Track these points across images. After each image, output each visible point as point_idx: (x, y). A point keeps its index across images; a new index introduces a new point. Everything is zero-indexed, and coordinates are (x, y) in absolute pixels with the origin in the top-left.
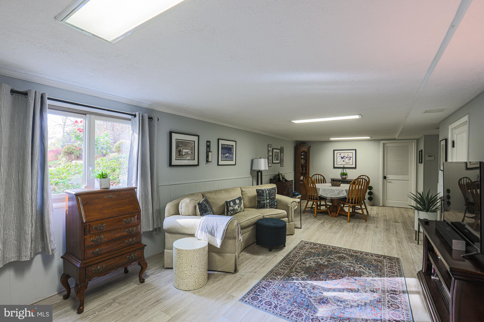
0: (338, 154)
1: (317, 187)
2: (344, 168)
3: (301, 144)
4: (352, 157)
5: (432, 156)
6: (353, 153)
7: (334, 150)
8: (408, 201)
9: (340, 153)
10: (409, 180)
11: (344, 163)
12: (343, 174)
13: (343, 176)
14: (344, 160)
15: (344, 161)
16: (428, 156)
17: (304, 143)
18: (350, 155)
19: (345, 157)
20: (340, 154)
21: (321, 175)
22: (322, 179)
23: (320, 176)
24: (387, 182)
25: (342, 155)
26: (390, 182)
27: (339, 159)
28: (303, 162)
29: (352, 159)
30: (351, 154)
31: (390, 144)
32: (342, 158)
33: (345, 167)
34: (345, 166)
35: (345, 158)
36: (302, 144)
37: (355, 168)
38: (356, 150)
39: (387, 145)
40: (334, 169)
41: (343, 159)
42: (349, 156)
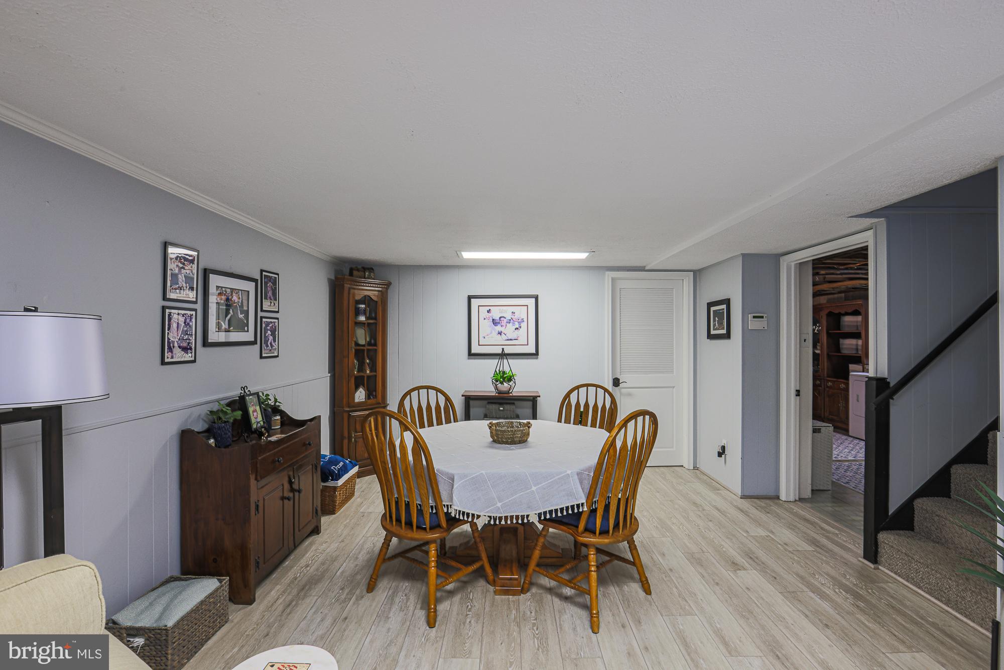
0: (484, 310)
1: (436, 466)
2: (503, 355)
3: (355, 273)
4: (525, 320)
5: (762, 317)
6: (527, 306)
7: (470, 298)
8: (672, 447)
9: (488, 308)
10: (674, 387)
11: (500, 340)
12: (504, 377)
13: (502, 383)
14: (502, 329)
15: (500, 333)
16: (754, 317)
17: (364, 269)
18: (521, 313)
19: (505, 320)
20: (489, 311)
21: (438, 390)
22: (442, 405)
23: (432, 393)
24: (621, 393)
25: (496, 314)
26: (630, 395)
27: (486, 326)
28: (362, 337)
29: (524, 325)
30: (523, 310)
31: (628, 281)
32: (495, 323)
33: (506, 351)
34: (508, 350)
35: (504, 323)
36: (358, 270)
37: (536, 354)
38: (536, 298)
39: (621, 284)
40: (469, 359)
41: (498, 328)
42: (517, 316)
